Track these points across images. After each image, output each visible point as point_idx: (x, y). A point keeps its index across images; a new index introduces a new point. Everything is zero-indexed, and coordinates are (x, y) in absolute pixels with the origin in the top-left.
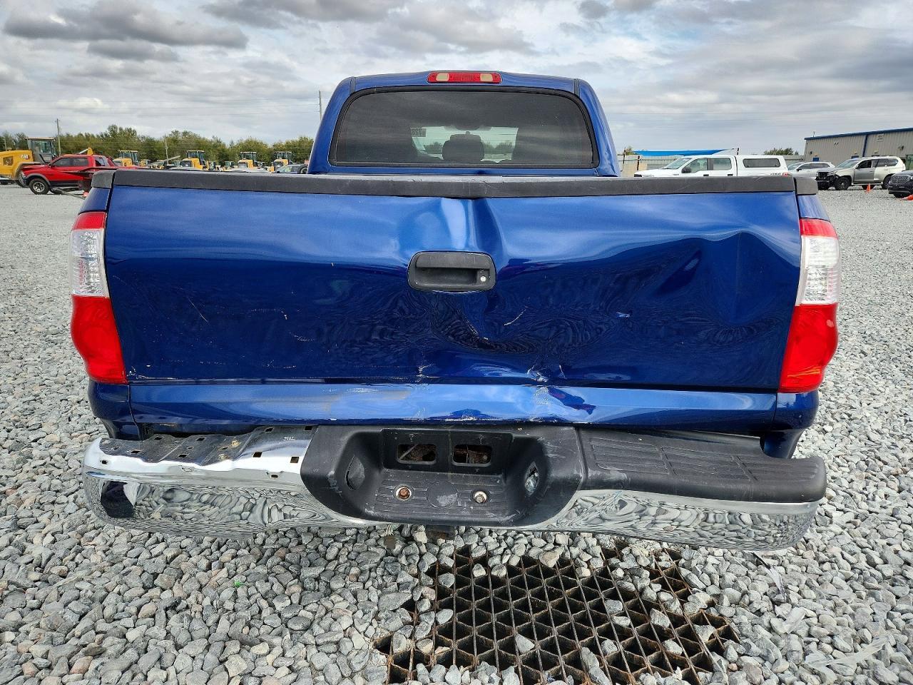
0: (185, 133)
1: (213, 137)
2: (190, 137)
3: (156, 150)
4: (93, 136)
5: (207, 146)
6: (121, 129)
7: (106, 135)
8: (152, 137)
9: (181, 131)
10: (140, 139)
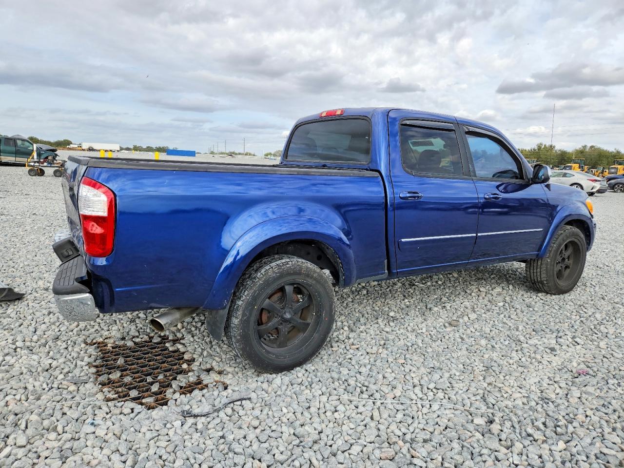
0: (592, 147)
1: (615, 149)
2: (596, 149)
3: (566, 158)
4: (526, 150)
5: (606, 156)
6: (545, 145)
7: (534, 149)
8: (565, 150)
9: (589, 145)
10: (557, 151)
